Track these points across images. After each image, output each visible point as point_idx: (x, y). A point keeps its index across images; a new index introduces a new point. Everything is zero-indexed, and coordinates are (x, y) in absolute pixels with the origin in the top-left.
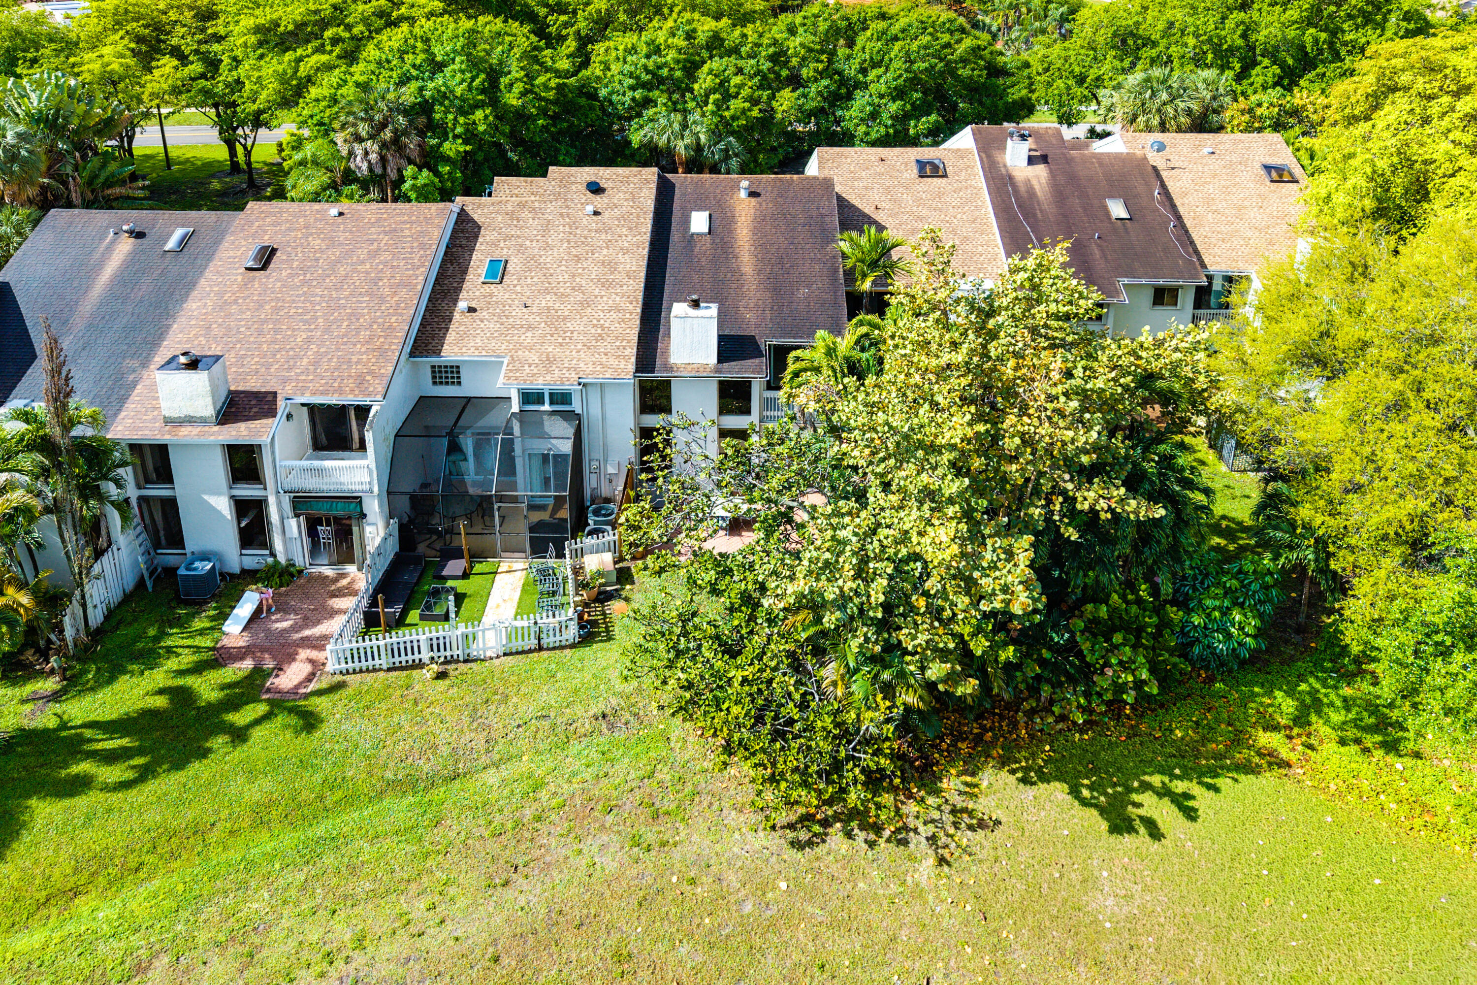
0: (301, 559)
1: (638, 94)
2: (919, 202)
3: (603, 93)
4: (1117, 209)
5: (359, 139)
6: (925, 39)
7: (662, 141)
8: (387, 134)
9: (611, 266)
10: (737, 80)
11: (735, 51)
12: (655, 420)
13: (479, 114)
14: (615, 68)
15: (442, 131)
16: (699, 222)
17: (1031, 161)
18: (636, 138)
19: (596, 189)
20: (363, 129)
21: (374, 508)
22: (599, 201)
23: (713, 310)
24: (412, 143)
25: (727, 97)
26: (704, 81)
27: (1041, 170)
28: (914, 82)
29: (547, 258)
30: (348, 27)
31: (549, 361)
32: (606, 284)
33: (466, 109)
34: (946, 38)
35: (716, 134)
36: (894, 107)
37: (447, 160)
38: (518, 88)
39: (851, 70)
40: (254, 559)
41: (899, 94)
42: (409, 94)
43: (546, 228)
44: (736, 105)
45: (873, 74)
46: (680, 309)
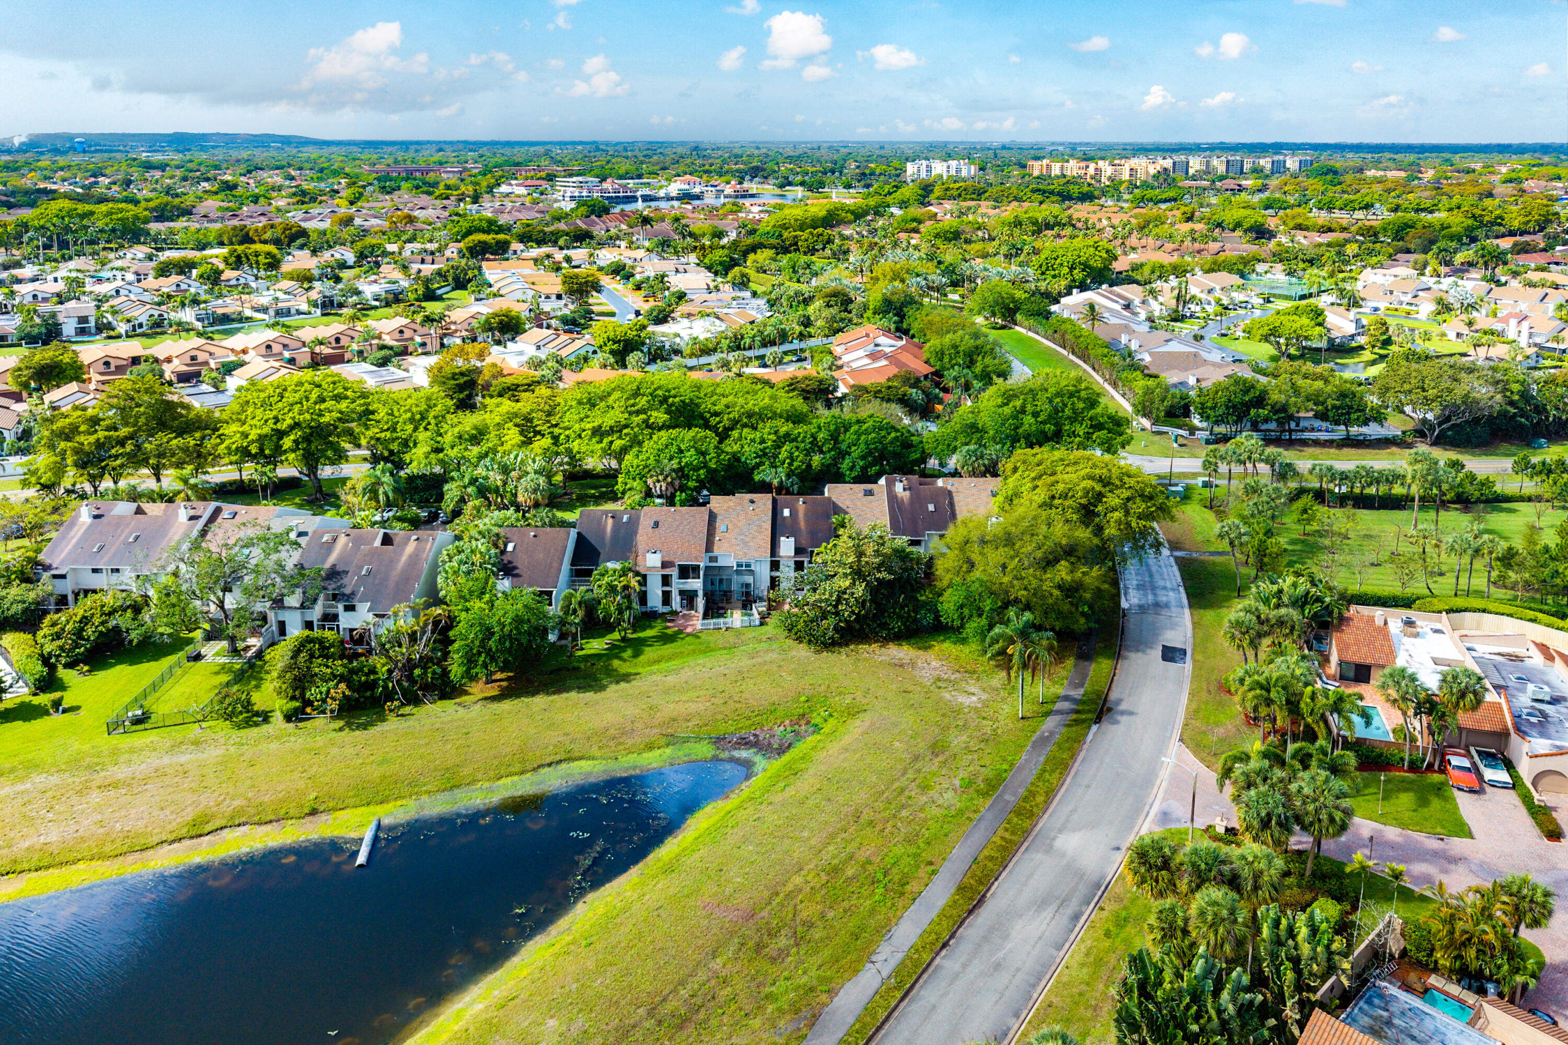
0: (679, 609)
1: (758, 460)
2: (863, 505)
3: (743, 459)
4: (931, 507)
5: (658, 481)
6: (873, 435)
7: (768, 479)
8: (669, 479)
9: (760, 526)
10: (796, 454)
11: (795, 440)
12: (775, 574)
13: (702, 472)
14: (746, 448)
15: (687, 477)
16: (786, 512)
17: (905, 489)
18: (757, 478)
19: (752, 502)
20: (661, 478)
21: (700, 593)
22: (754, 505)
23: (792, 539)
24: (677, 483)
25: (792, 460)
26: (783, 454)
27: (908, 493)
28: (870, 453)
29: (740, 524)
30: (632, 429)
31: (746, 554)
32: (760, 532)
33: (696, 469)
34: (883, 433)
35: (788, 476)
36: (861, 463)
37: (690, 489)
38: (714, 461)
39: (844, 446)
40: (666, 609)
41: (863, 458)
42: (675, 464)
43: (738, 514)
44: (796, 464)
45: (853, 448)
46: (782, 539)
